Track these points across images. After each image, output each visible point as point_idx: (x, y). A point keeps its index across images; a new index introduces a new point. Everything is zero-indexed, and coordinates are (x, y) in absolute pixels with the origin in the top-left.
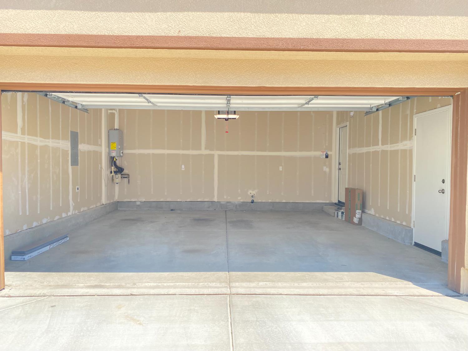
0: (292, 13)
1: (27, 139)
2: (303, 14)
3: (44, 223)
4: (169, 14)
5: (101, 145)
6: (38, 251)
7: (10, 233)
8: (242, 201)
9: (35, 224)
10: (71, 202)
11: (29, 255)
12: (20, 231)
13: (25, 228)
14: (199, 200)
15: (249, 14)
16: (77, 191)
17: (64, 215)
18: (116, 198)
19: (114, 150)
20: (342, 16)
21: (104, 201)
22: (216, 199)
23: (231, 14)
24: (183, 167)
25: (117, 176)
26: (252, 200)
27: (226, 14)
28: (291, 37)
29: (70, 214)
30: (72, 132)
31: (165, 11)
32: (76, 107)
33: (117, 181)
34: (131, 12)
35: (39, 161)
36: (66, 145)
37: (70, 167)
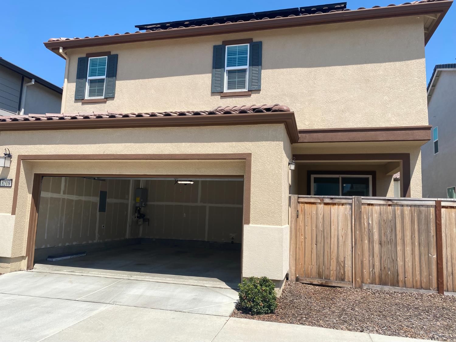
0: (151, 143)
1: (66, 197)
2: (156, 143)
3: (74, 244)
4: (100, 144)
5: (128, 199)
6: (62, 258)
7: (50, 247)
8: (225, 241)
9: (67, 244)
10: (97, 234)
11: (56, 259)
12: (56, 246)
13: (60, 246)
14: (195, 239)
15: (132, 144)
16: (102, 228)
17: (90, 242)
18: (140, 235)
19: (138, 202)
20: (172, 144)
21: (127, 236)
22: (206, 240)
23: (126, 144)
24: (185, 214)
25: (140, 220)
26: (232, 242)
27: (123, 144)
28: (150, 153)
29: (95, 241)
30: (101, 192)
31: (99, 143)
32: (95, 179)
33: (140, 223)
34: (86, 144)
35: (74, 208)
36: (96, 199)
37: (98, 213)
